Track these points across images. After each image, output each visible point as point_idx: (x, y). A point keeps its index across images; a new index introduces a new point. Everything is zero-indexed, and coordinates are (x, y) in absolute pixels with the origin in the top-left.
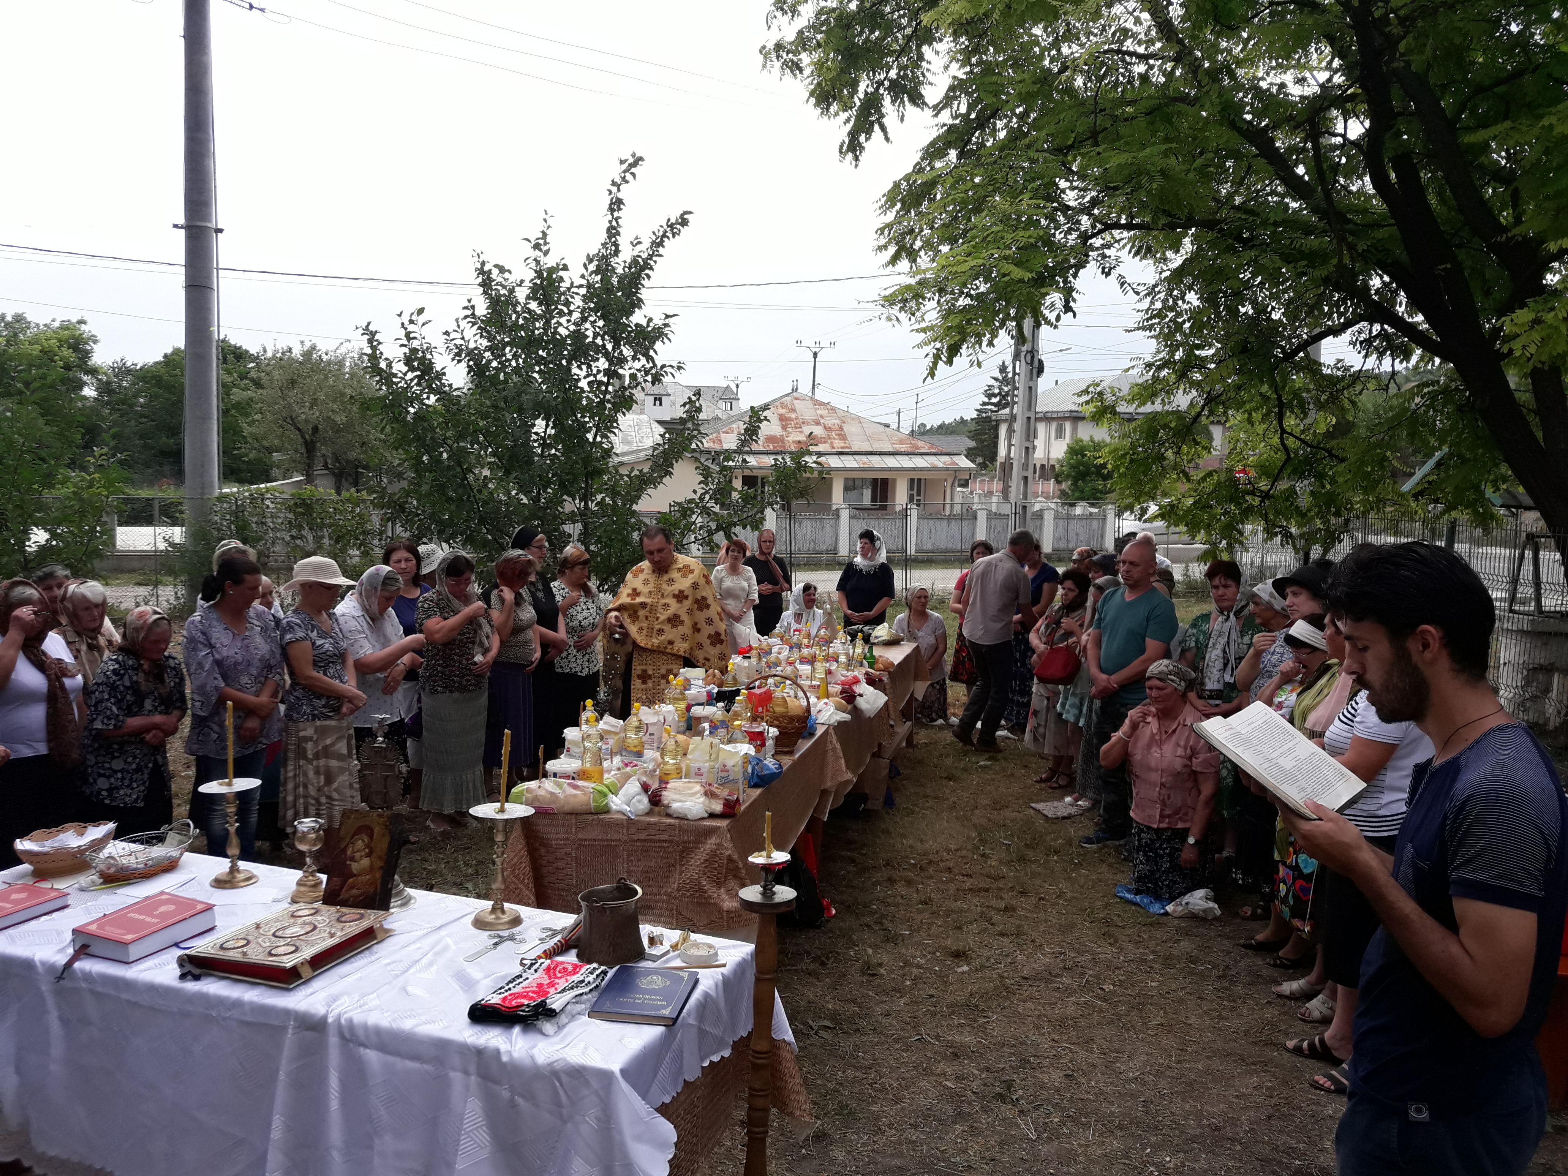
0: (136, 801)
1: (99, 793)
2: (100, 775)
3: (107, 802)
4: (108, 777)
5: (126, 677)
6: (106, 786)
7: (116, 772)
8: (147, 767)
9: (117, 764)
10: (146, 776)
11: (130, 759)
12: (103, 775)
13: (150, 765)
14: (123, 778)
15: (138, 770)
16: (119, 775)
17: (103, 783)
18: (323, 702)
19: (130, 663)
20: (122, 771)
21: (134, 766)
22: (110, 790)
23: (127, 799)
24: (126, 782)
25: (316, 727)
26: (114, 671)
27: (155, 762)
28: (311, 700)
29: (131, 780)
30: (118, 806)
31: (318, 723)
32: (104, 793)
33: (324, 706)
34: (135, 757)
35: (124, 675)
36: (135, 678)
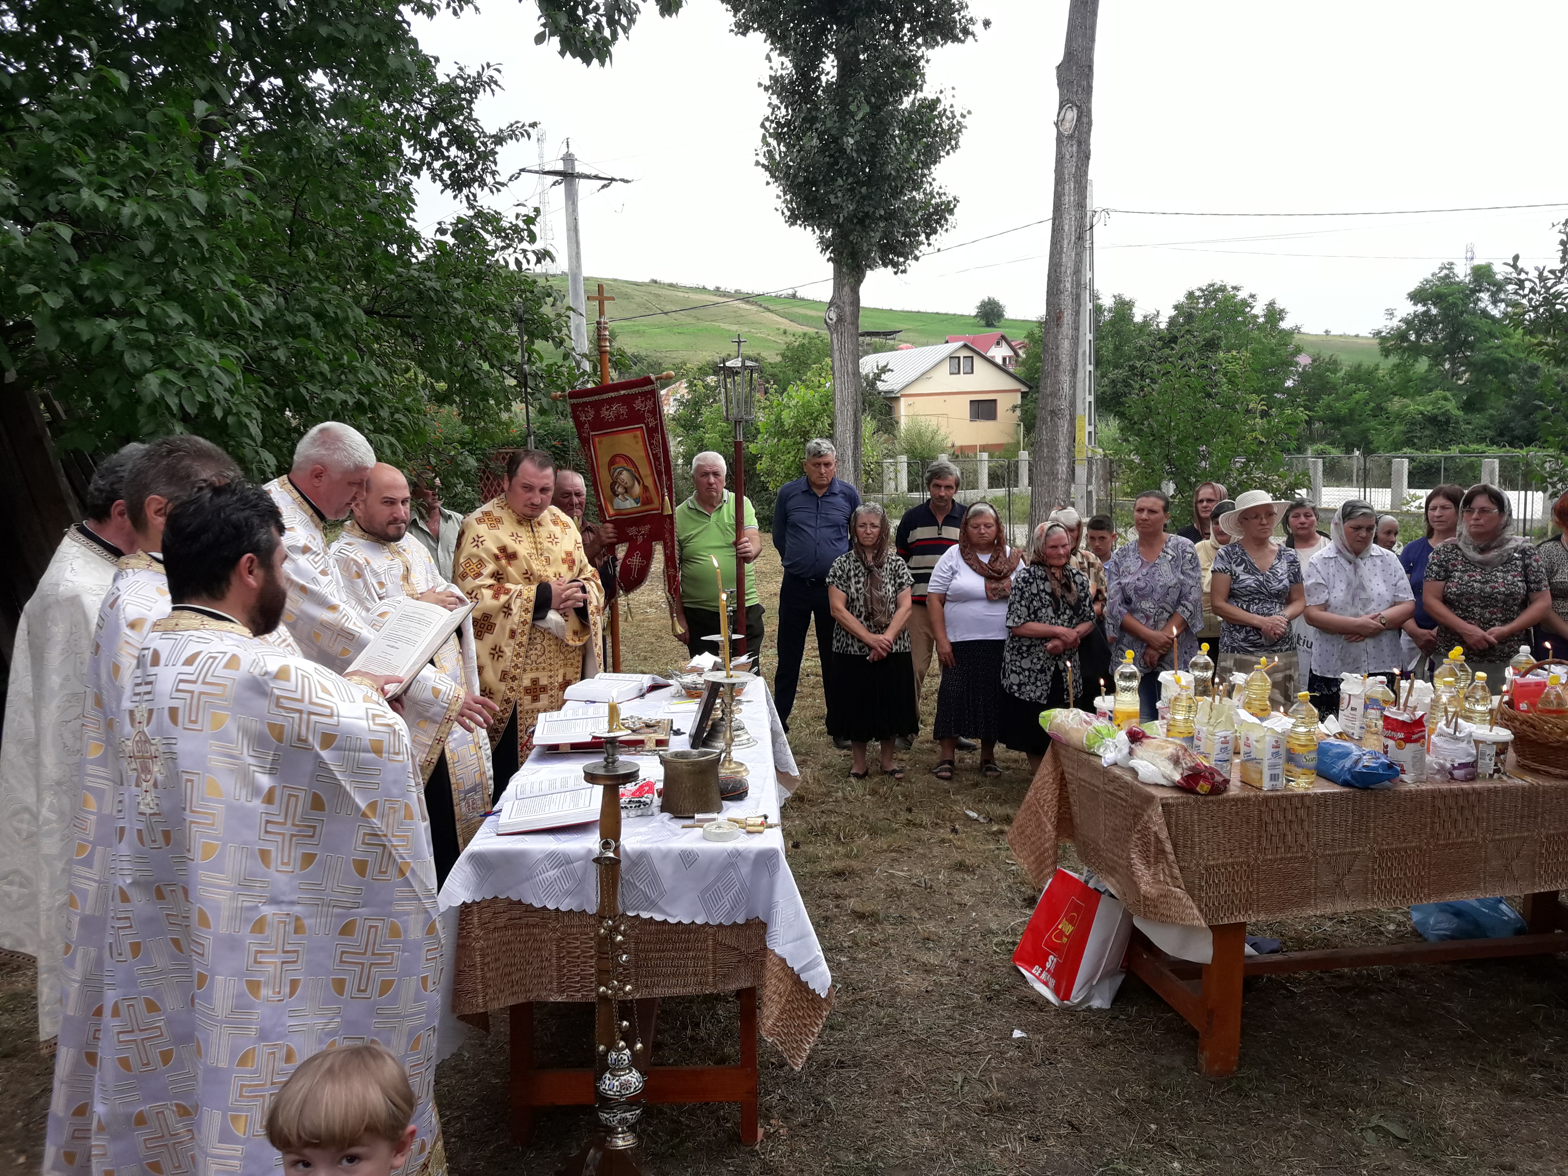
0: (1039, 698)
1: (1011, 687)
2: (1012, 671)
3: (1017, 695)
4: (1019, 674)
5: (1035, 585)
6: (1017, 682)
7: (1024, 670)
8: (1049, 669)
9: (1026, 664)
10: (1048, 678)
11: (1035, 660)
12: (1015, 672)
13: (1053, 669)
14: (1030, 676)
15: (1042, 671)
16: (1027, 673)
17: (1014, 679)
18: (1242, 636)
19: (1040, 573)
20: (1029, 670)
21: (1039, 667)
22: (1019, 685)
23: (1032, 695)
24: (1032, 680)
25: (1236, 660)
26: (1024, 578)
27: (1057, 666)
28: (1231, 632)
29: (1036, 678)
30: (1025, 700)
31: (1238, 656)
32: (1015, 687)
33: (1244, 640)
34: (1039, 659)
35: (1031, 583)
36: (1042, 587)
